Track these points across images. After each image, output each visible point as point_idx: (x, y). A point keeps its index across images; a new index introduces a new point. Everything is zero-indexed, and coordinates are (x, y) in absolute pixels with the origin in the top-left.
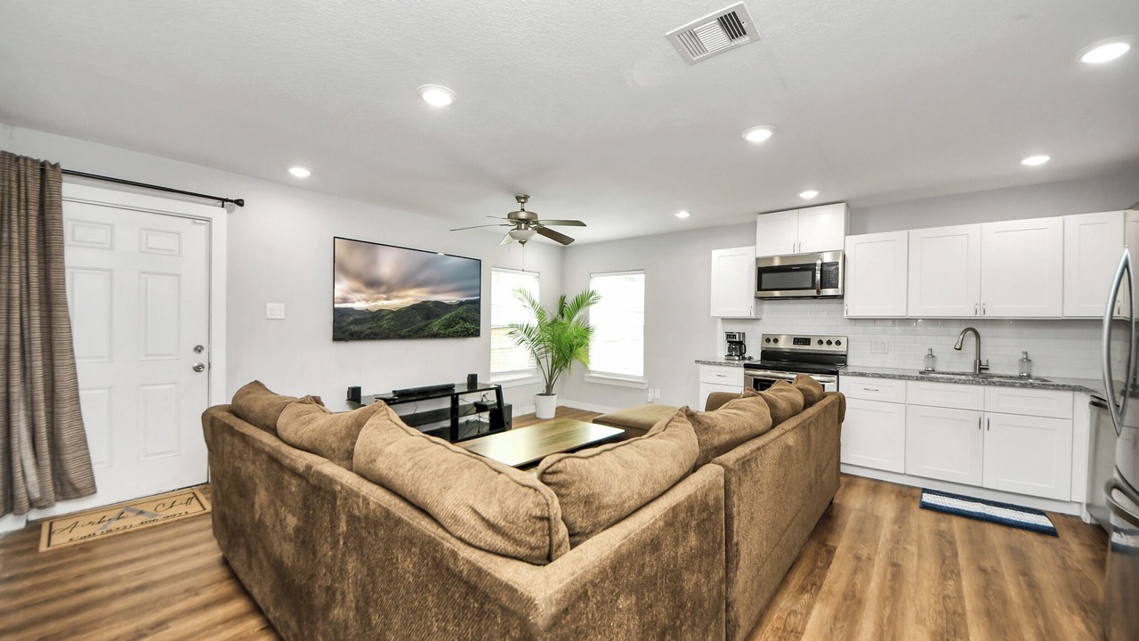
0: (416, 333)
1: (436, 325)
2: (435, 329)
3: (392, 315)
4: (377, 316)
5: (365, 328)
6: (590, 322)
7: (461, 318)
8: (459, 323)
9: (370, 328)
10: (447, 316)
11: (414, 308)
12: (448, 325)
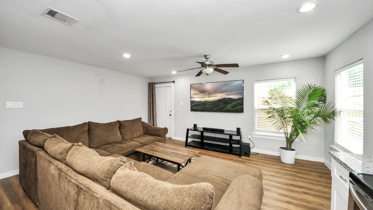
0: (221, 109)
1: (229, 107)
2: (229, 108)
3: (211, 103)
4: (205, 103)
5: (199, 107)
6: (336, 107)
7: (239, 104)
8: (238, 106)
9: (201, 108)
10: (233, 103)
11: (220, 100)
12: (234, 107)
